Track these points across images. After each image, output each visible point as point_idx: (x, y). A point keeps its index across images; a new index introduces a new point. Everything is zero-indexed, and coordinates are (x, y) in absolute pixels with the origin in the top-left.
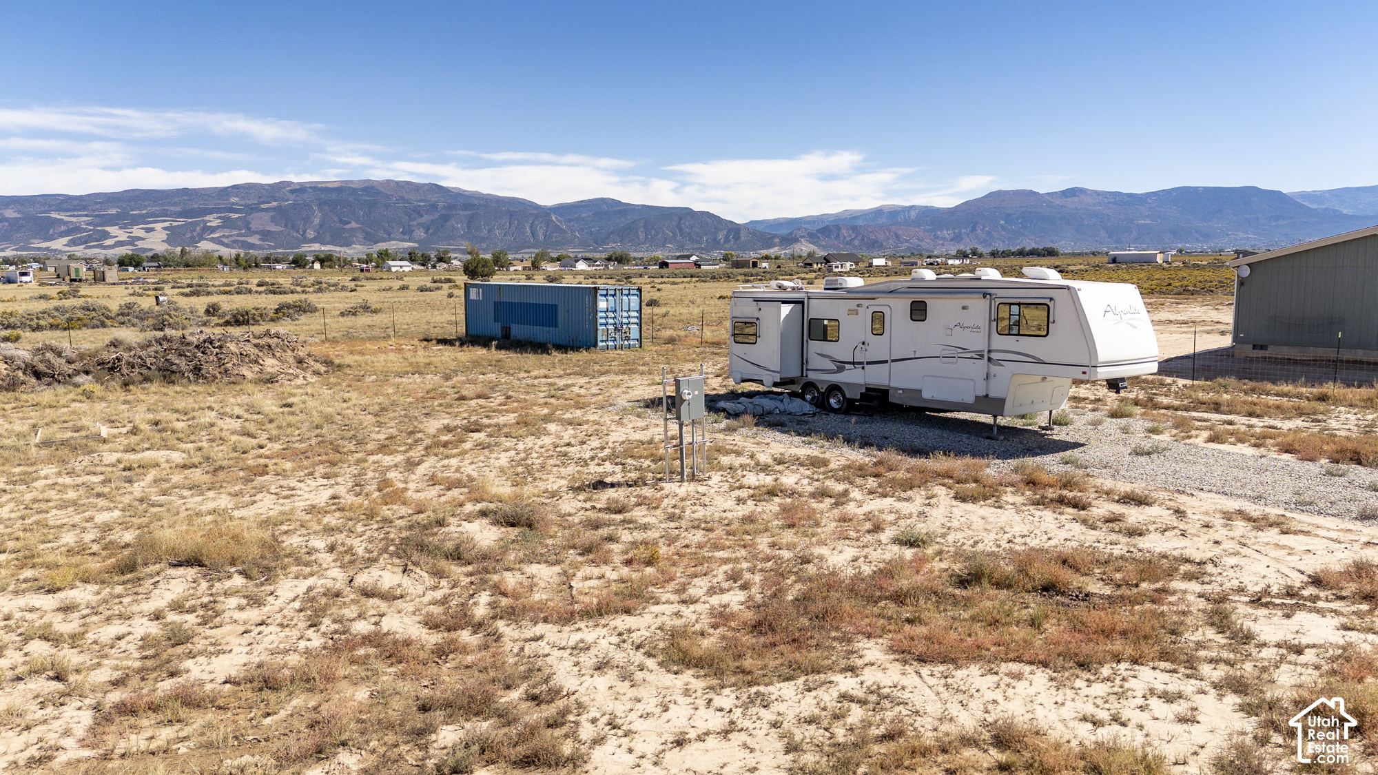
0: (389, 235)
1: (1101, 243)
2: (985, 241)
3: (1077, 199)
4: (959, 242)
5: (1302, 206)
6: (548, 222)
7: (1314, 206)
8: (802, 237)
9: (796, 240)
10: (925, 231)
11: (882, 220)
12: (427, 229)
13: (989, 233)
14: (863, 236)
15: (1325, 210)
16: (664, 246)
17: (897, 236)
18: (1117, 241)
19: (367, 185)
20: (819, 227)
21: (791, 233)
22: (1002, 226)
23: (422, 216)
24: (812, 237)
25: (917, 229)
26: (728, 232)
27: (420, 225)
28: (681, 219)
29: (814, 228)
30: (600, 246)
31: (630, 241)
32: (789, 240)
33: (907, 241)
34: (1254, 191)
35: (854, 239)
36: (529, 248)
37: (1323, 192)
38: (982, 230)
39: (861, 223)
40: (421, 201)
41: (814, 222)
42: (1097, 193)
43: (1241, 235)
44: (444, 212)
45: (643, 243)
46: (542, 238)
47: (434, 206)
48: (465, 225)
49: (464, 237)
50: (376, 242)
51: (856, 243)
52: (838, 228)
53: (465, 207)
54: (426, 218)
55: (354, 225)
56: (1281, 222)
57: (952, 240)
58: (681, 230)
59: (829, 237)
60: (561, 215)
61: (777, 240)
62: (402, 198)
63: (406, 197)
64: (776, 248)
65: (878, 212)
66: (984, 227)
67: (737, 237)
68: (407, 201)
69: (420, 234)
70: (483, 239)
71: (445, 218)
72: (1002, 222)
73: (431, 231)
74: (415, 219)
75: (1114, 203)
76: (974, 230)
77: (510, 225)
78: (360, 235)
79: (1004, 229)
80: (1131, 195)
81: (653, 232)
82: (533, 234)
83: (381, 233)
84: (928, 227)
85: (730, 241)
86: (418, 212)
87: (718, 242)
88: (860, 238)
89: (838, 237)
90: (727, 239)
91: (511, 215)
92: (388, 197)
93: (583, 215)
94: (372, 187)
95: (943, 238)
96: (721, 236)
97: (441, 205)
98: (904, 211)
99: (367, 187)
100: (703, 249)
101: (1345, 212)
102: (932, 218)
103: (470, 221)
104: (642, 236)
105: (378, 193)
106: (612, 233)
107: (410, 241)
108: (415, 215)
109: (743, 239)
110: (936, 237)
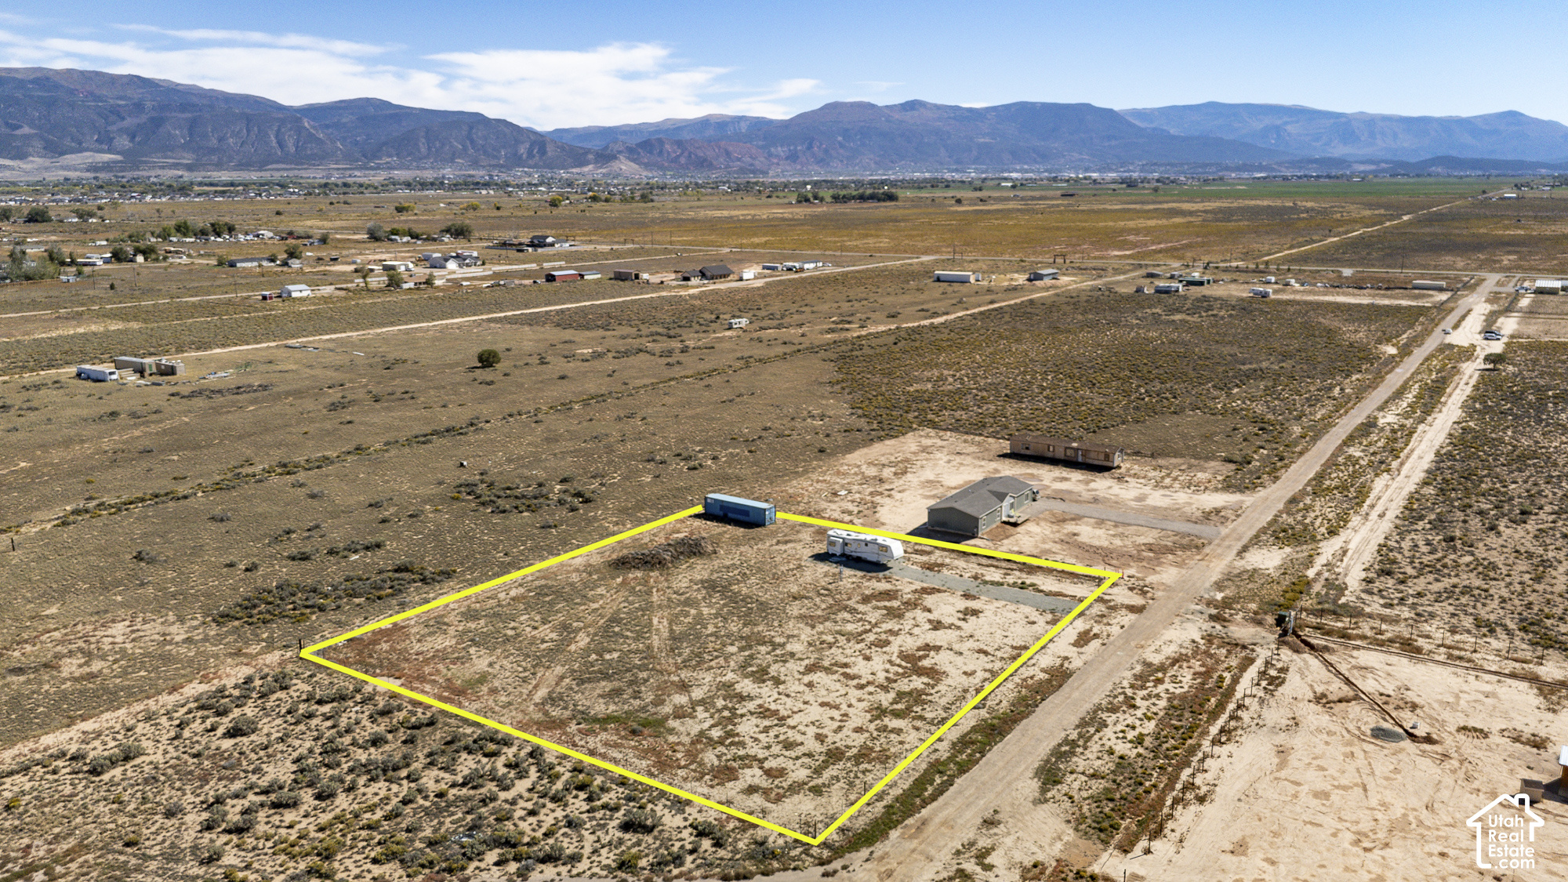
0: (80, 143)
1: (941, 164)
2: (822, 160)
3: (916, 113)
4: (794, 162)
5: (1133, 126)
6: (300, 130)
7: (1142, 125)
8: (620, 152)
9: (613, 157)
10: (758, 147)
11: (710, 133)
12: (133, 137)
13: (826, 151)
14: (690, 153)
15: (1154, 129)
16: (452, 161)
17: (728, 153)
18: (958, 162)
19: (39, 75)
20: (639, 141)
21: (607, 147)
22: (840, 143)
23: (123, 119)
24: (632, 153)
25: (748, 145)
26: (531, 145)
27: (121, 131)
28: (471, 128)
29: (633, 142)
30: (370, 160)
31: (409, 155)
32: (605, 157)
33: (739, 160)
34: (1088, 107)
35: (678, 156)
36: (278, 162)
37: (1153, 110)
38: (819, 147)
39: (686, 136)
40: (121, 98)
41: (632, 132)
42: (938, 107)
43: (1076, 155)
44: (154, 114)
45: (425, 157)
46: (292, 150)
47: (139, 107)
48: (185, 131)
49: (183, 147)
50: (62, 154)
51: (683, 160)
52: (661, 141)
53: (184, 107)
54: (129, 122)
55: (27, 130)
56: (1113, 143)
57: (787, 158)
58: (472, 142)
59: (651, 152)
60: (314, 119)
61: (591, 157)
62: (91, 93)
63: (98, 92)
64: (591, 167)
65: (704, 123)
66: (821, 144)
67: (543, 152)
68: (98, 98)
69: (124, 142)
70: (212, 151)
71: (157, 123)
72: (840, 138)
73: (138, 139)
74: (114, 123)
75: (954, 118)
76: (810, 147)
77: (248, 131)
78: (38, 144)
79: (841, 145)
80: (970, 110)
81: (438, 144)
82: (281, 144)
83: (67, 142)
84: (761, 143)
85: (534, 156)
86: (117, 113)
87: (520, 157)
88: (686, 154)
89: (661, 153)
90: (530, 155)
91: (249, 120)
92: (72, 92)
93: (344, 120)
94: (48, 79)
95: (778, 156)
96: (522, 150)
97: (148, 104)
98: (733, 123)
99: (38, 79)
100: (502, 166)
101: (1173, 131)
102: (764, 132)
103: (193, 125)
104: (424, 150)
105: (57, 87)
106: (385, 144)
107: (109, 151)
108: (113, 118)
109: (550, 154)
110: (770, 155)
